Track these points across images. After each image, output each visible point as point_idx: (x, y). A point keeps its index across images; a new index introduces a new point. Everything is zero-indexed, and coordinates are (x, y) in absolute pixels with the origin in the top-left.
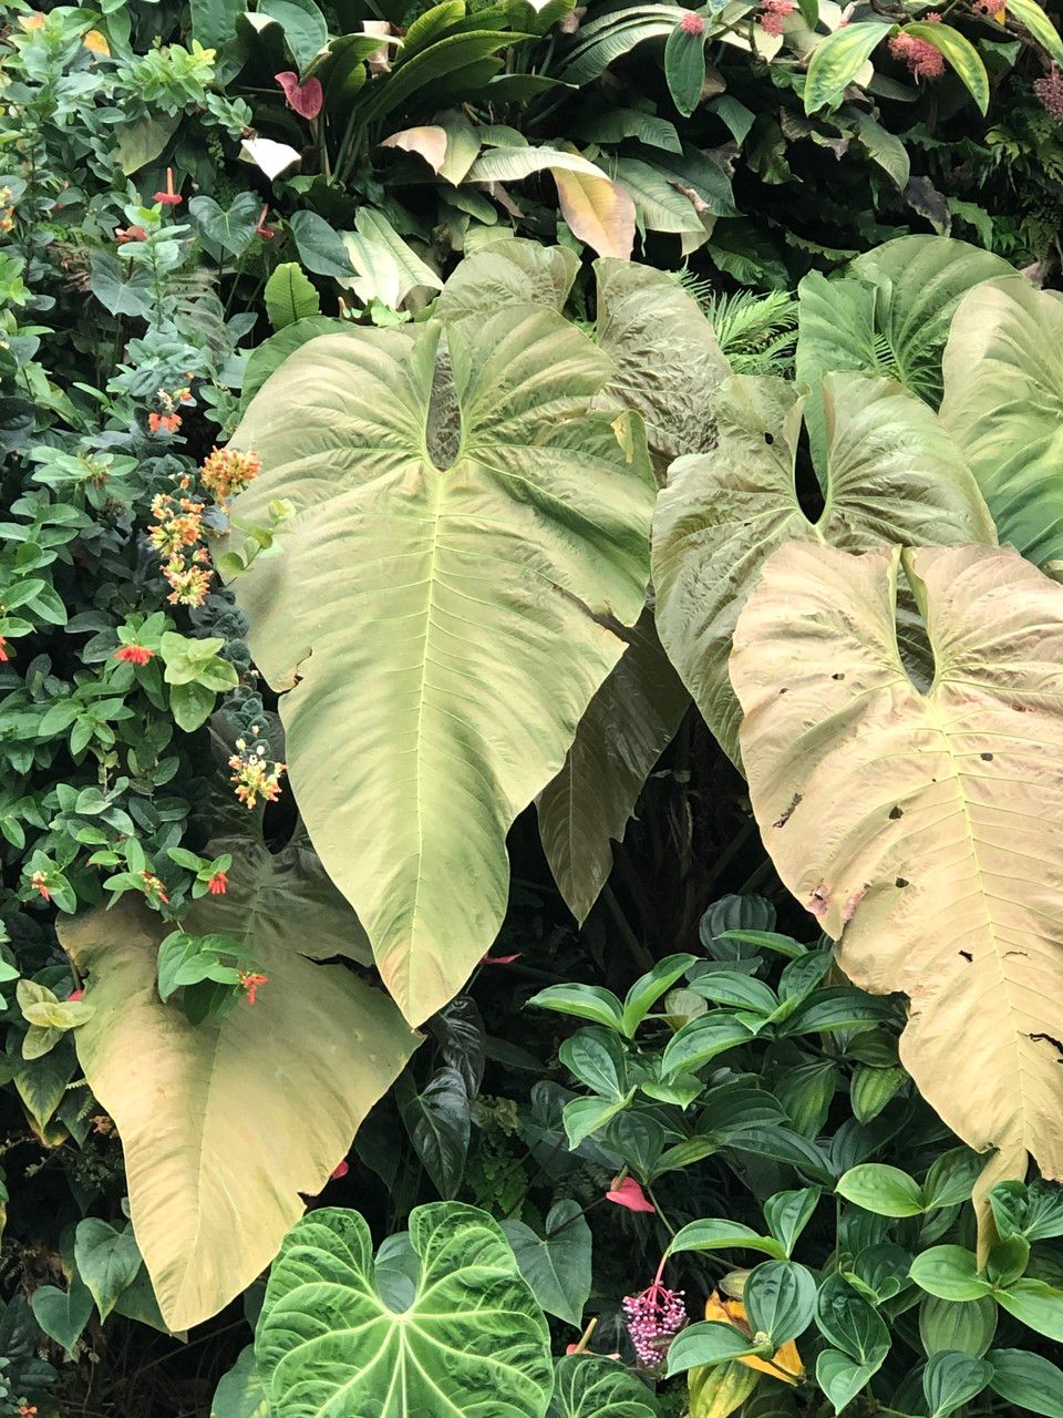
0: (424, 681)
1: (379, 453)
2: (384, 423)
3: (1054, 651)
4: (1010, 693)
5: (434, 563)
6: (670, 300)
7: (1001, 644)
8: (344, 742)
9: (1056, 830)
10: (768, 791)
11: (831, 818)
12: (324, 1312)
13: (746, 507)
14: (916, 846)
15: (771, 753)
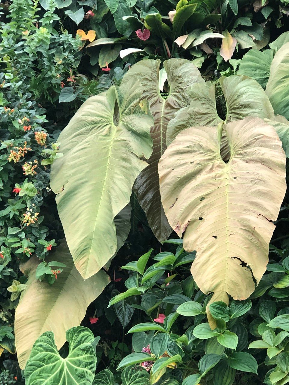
0: (105, 184)
1: (99, 125)
2: (101, 117)
3: (259, 144)
4: (245, 158)
5: (110, 152)
6: (189, 67)
7: (245, 144)
8: (76, 204)
9: (248, 196)
11: (182, 203)
12: (43, 360)
13: (200, 120)
14: (207, 207)
15: (167, 187)
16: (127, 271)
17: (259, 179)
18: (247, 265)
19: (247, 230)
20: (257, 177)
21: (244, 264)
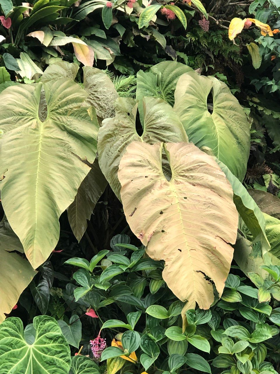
0: (37, 178)
1: (26, 117)
2: (27, 109)
3: (203, 170)
4: (191, 181)
5: (40, 146)
6: (103, 77)
7: (189, 168)
8: (17, 194)
9: (203, 217)
10: (128, 207)
11: (144, 214)
12: (11, 345)
13: (122, 132)
14: (167, 221)
15: (129, 197)
16: (72, 266)
17: (213, 204)
18: (211, 279)
19: (206, 248)
20: (210, 202)
21: (208, 278)
